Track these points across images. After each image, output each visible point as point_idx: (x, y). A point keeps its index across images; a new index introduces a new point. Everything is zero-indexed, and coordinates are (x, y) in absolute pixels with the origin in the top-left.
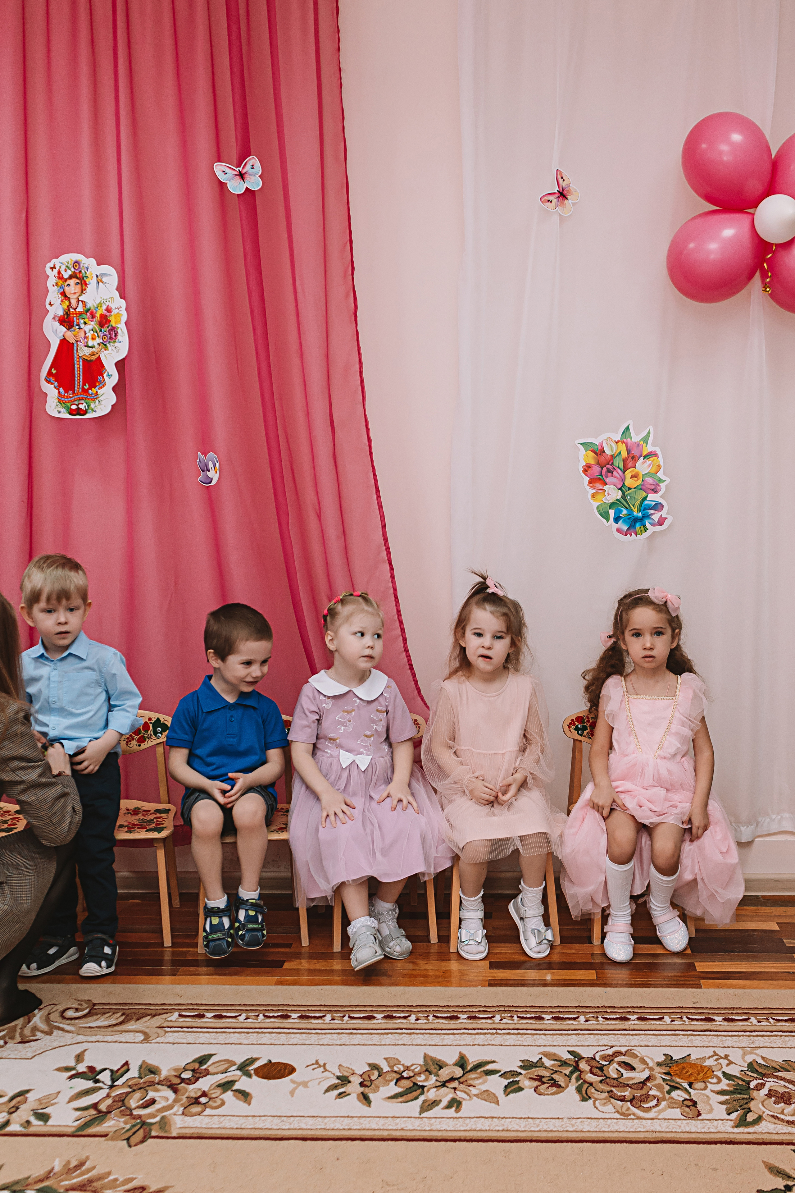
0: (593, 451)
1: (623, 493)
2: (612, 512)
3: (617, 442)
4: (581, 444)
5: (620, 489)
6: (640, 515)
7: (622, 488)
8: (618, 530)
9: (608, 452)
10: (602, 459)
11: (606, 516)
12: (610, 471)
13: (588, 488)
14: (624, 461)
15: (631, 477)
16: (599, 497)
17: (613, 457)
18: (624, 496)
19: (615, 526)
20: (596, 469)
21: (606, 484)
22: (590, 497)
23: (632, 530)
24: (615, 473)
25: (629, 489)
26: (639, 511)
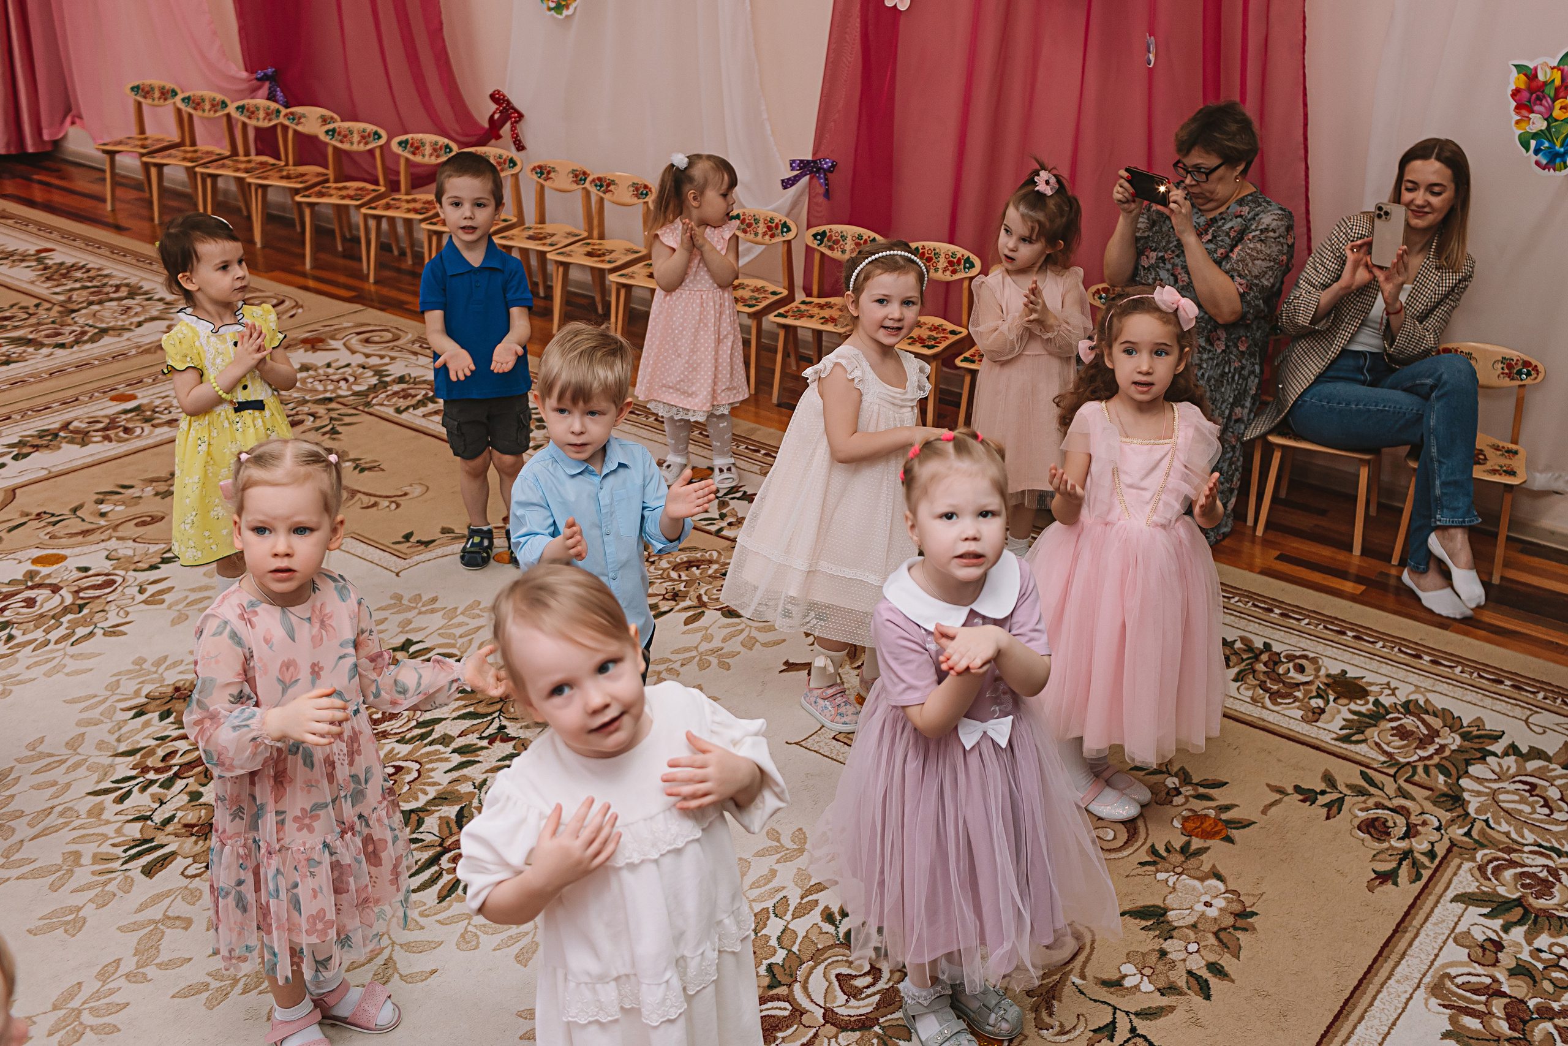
0: (1525, 75)
1: (1549, 125)
2: (1533, 143)
3: (1553, 68)
4: (1515, 66)
5: (1546, 119)
6: (1562, 150)
7: (1549, 118)
8: (1537, 163)
9: (1541, 77)
10: (1534, 84)
11: (1527, 147)
12: (1539, 100)
13: (1513, 113)
14: (1557, 90)
15: (1561, 108)
16: (1523, 124)
17: (1545, 84)
18: (1548, 128)
19: (1535, 158)
20: (1526, 95)
21: (1532, 112)
22: (1513, 122)
23: (1550, 165)
24: (1544, 102)
25: (1556, 120)
26: (1562, 146)
